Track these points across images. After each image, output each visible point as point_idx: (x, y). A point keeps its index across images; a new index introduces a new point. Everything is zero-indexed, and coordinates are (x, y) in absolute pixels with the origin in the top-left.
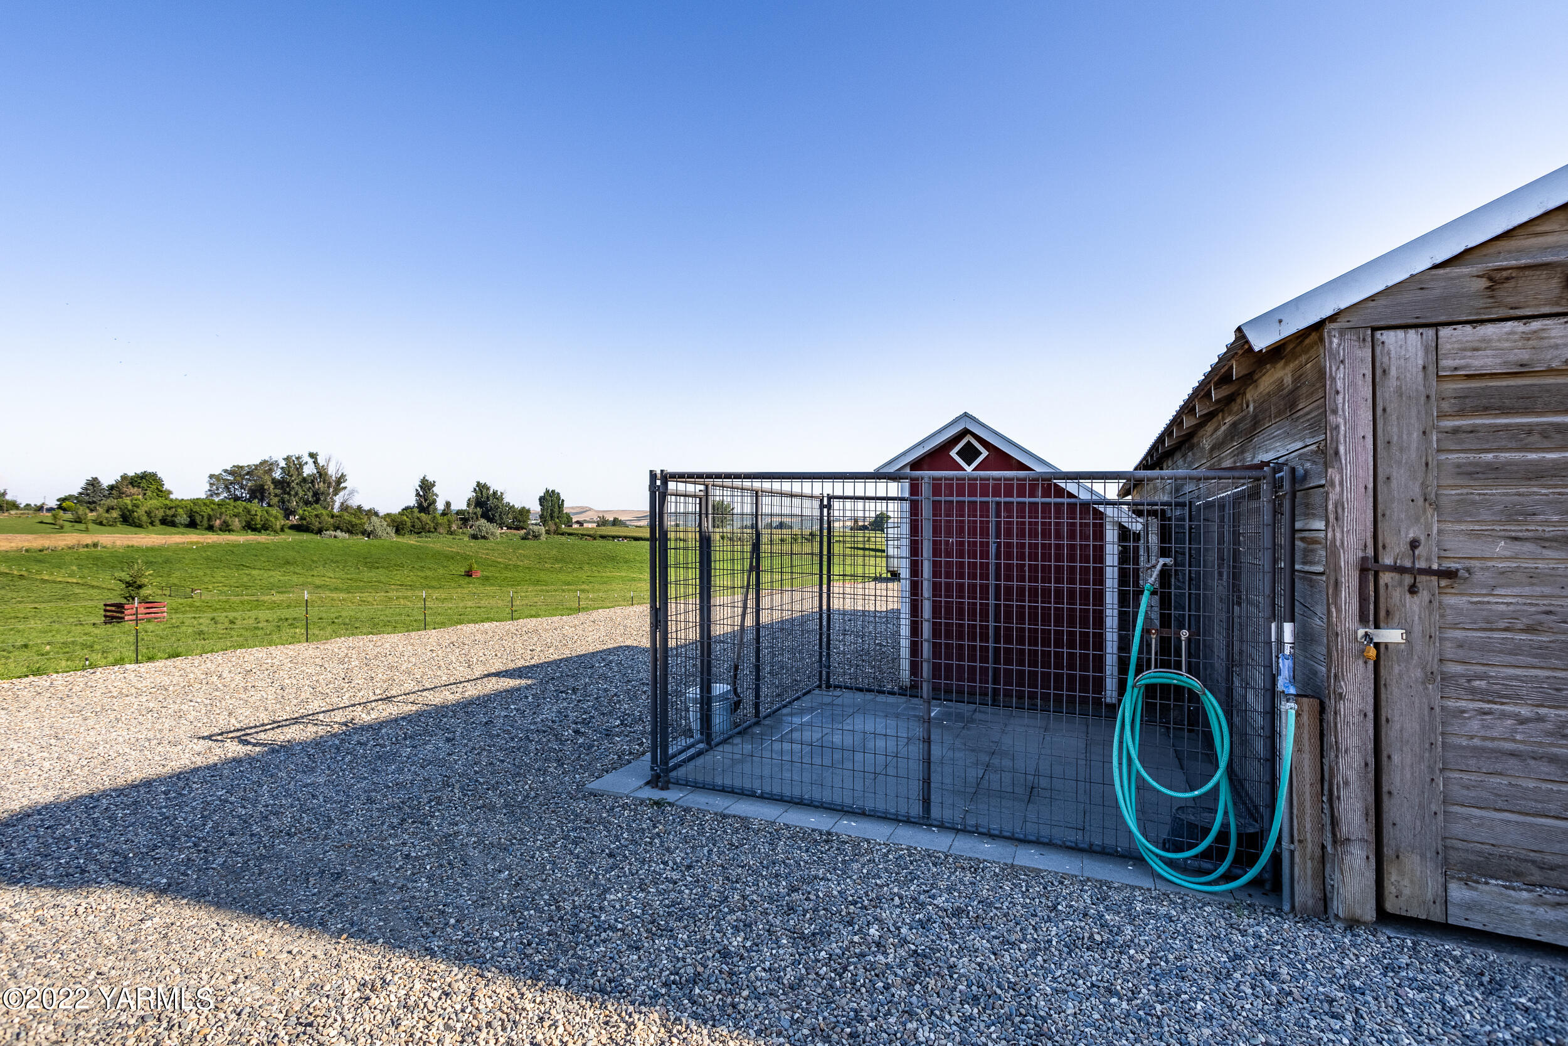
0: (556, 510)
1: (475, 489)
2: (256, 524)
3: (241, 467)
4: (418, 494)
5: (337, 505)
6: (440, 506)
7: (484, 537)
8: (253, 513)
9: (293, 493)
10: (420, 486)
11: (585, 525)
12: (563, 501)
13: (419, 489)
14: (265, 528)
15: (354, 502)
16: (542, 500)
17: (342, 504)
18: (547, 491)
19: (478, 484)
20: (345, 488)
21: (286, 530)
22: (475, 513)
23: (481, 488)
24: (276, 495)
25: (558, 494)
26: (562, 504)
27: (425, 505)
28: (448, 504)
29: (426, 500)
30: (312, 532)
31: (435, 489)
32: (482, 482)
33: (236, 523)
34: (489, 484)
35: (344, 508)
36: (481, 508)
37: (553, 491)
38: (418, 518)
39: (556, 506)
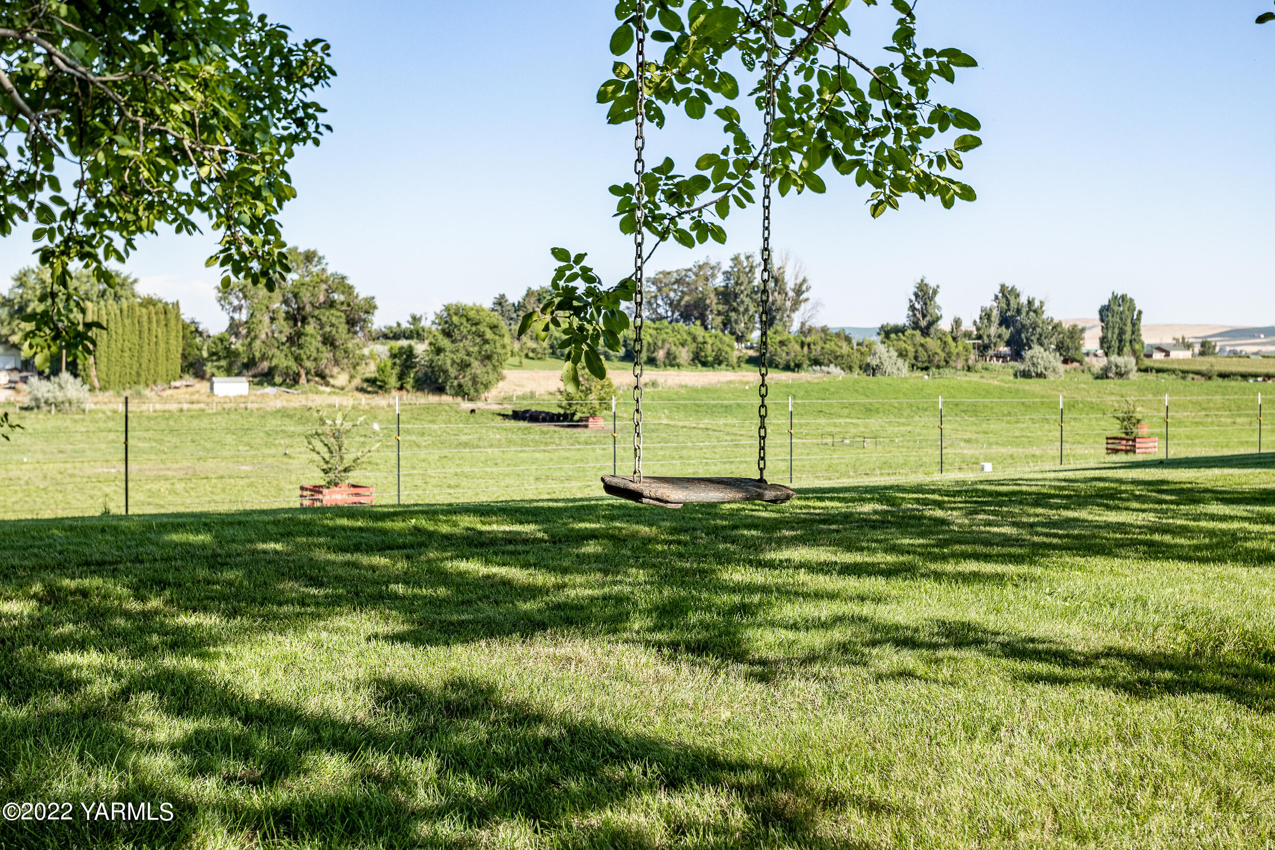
0: (1128, 328)
1: (996, 297)
2: (706, 356)
3: (669, 273)
4: (912, 308)
5: (795, 327)
6: (945, 325)
7: (1040, 375)
8: (700, 339)
9: (741, 309)
10: (916, 295)
11: (1174, 354)
12: (1140, 313)
13: (913, 298)
14: (718, 361)
15: (817, 322)
16: (1104, 312)
17: (803, 324)
18: (1115, 298)
19: (1003, 288)
20: (807, 300)
21: (743, 365)
22: (1000, 336)
23: (1007, 294)
24: (719, 313)
25: (1131, 300)
26: (1139, 319)
27: (923, 323)
28: (957, 322)
29: (924, 316)
30: (777, 367)
31: (938, 299)
32: (1009, 285)
33: (684, 355)
34: (1019, 289)
35: (805, 331)
36: (1007, 328)
37: (1123, 297)
38: (922, 345)
39: (1129, 321)
